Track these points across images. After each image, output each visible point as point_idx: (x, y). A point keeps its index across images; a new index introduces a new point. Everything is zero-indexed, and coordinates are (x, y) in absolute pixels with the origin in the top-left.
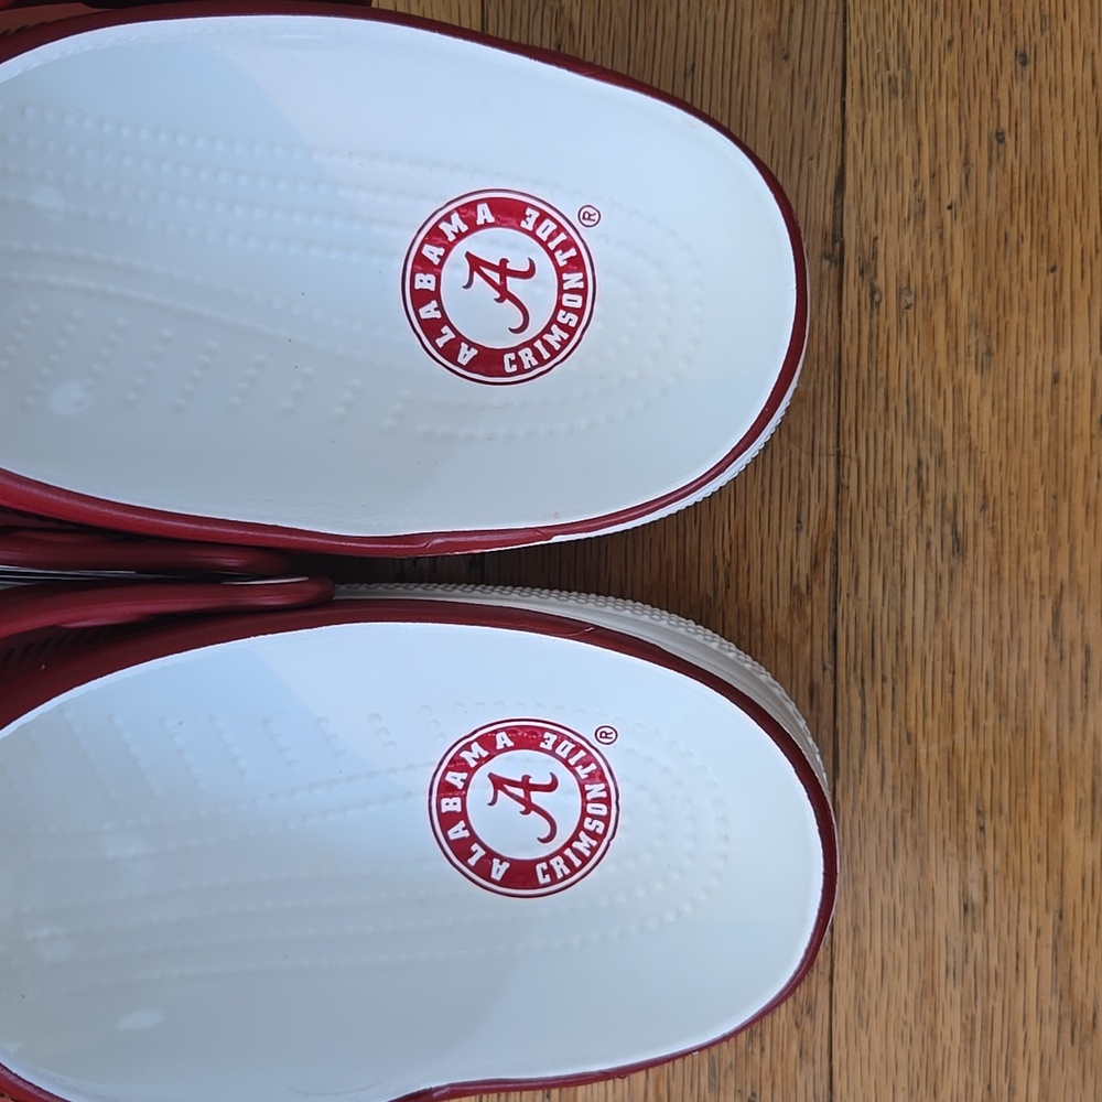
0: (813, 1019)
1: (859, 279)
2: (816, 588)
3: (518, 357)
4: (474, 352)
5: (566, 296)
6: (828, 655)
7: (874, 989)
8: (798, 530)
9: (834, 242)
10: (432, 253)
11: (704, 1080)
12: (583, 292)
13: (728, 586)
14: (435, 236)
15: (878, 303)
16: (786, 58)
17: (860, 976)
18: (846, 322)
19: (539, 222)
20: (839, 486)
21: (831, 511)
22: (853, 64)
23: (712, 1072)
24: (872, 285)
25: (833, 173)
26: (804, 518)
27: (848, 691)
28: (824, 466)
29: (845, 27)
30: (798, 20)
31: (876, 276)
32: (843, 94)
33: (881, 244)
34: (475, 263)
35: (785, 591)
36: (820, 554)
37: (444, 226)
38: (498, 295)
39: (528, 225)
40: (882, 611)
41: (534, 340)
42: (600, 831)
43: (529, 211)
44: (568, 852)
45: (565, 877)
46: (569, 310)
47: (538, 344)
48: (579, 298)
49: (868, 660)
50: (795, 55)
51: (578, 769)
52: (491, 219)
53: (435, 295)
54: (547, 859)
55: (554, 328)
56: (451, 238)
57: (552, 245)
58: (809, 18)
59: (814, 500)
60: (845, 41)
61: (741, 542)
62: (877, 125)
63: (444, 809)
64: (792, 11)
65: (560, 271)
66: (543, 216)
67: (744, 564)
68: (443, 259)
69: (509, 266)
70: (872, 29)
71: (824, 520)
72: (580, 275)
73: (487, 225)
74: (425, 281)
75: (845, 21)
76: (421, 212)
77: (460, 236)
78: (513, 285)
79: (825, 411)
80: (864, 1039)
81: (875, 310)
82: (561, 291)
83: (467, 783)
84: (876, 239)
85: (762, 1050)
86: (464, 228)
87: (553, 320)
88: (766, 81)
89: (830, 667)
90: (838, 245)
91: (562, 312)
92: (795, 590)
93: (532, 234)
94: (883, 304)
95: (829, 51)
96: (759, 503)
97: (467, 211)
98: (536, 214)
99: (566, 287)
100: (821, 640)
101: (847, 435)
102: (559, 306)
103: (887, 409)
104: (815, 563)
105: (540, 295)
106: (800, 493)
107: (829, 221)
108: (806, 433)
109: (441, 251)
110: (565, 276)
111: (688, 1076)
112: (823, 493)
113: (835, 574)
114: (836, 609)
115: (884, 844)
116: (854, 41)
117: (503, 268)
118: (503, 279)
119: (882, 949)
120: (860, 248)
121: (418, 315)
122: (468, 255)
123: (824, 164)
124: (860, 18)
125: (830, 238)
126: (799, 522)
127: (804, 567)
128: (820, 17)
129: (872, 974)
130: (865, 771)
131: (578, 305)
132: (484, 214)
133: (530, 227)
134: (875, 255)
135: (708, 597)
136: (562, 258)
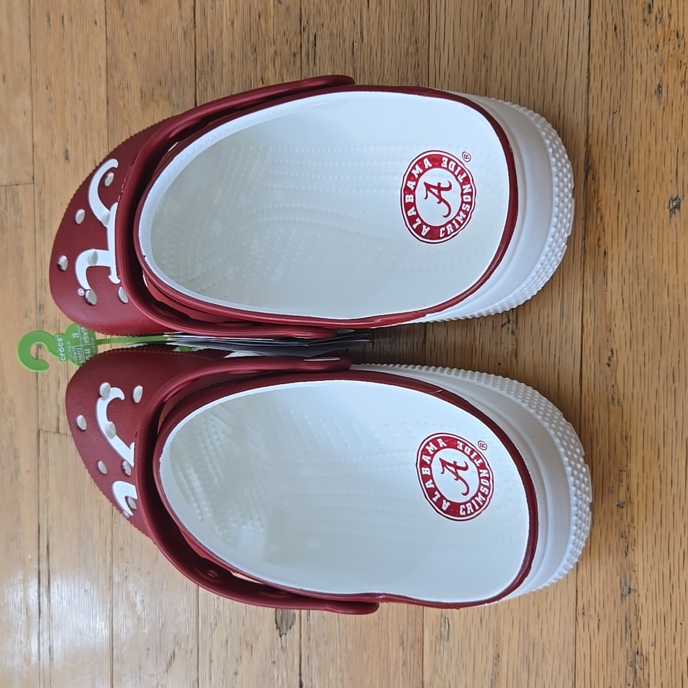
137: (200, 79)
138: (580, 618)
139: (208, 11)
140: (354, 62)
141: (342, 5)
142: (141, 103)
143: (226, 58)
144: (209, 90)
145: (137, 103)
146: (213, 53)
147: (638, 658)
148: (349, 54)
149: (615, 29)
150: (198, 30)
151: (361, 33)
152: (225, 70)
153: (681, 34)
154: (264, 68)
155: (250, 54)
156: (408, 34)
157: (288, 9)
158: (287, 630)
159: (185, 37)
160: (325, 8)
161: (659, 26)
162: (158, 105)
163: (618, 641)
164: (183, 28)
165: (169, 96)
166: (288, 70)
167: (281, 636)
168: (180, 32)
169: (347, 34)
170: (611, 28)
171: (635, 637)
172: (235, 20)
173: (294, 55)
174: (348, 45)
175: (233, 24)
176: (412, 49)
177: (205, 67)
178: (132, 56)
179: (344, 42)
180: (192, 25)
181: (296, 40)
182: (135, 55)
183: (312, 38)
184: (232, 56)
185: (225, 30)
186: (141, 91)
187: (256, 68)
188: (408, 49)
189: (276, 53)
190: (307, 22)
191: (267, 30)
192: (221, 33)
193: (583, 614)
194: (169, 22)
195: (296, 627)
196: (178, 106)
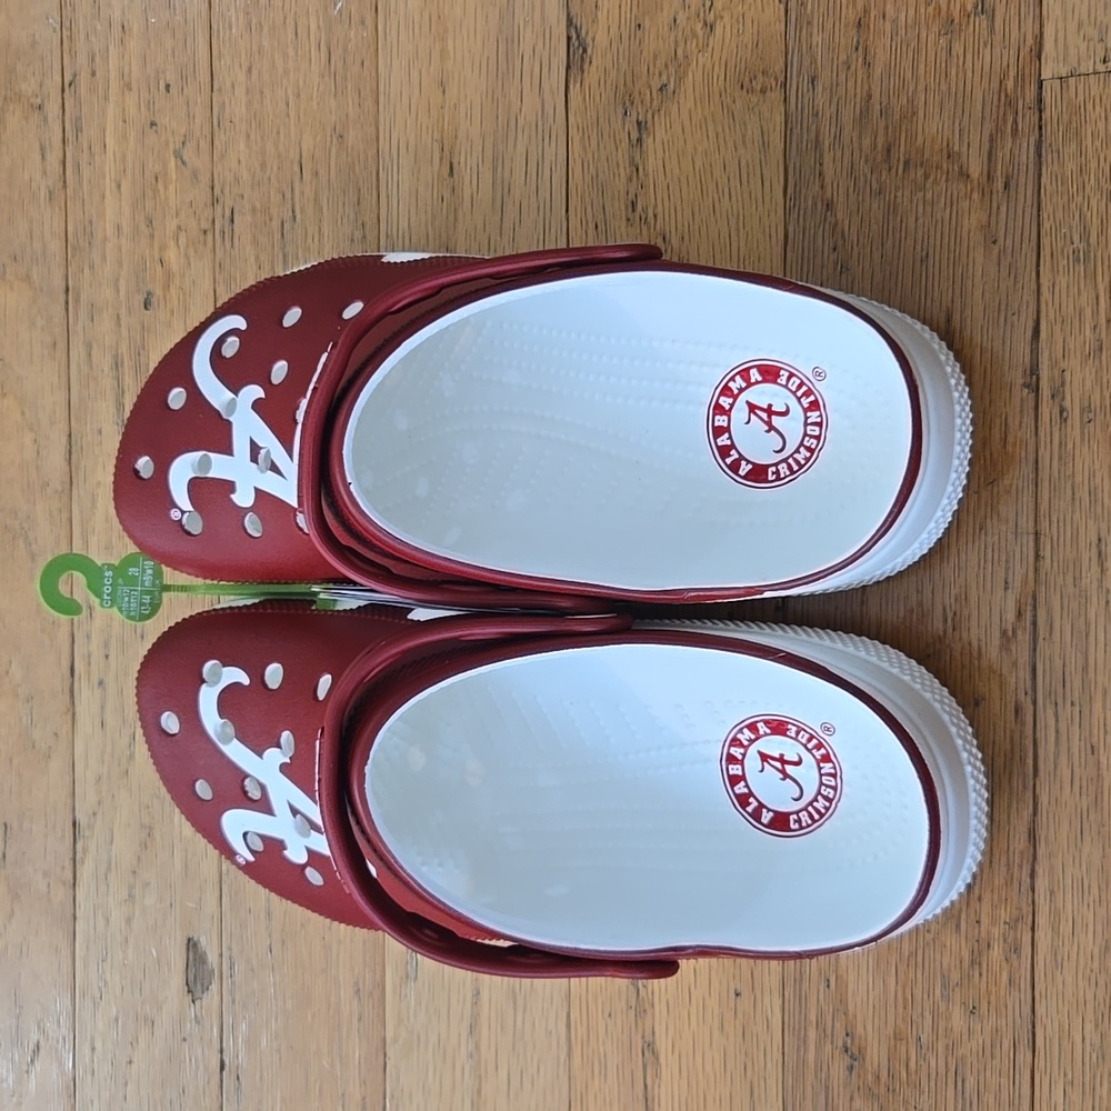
0: (1019, 957)
1: (1051, 402)
2: (1019, 633)
3: (778, 470)
4: (750, 466)
5: (809, 428)
6: (1029, 683)
7: (1066, 941)
8: (1006, 589)
9: (1032, 374)
10: (725, 402)
11: (938, 992)
12: (819, 424)
13: (954, 629)
14: (726, 391)
15: (1066, 420)
16: (995, 242)
17: (1055, 928)
18: (1042, 434)
19: (789, 379)
20: (1037, 556)
21: (1031, 575)
22: (1045, 241)
23: (944, 986)
24: (1061, 406)
25: (1030, 324)
26: (1010, 580)
27: (1045, 711)
28: (1025, 542)
29: (1039, 215)
30: (1003, 215)
31: (1063, 399)
32: (1038, 265)
33: (1068, 374)
34: (752, 408)
35: (997, 634)
36: (1023, 607)
37: (731, 384)
38: (767, 428)
39: (783, 380)
40: (1071, 653)
41: (788, 458)
42: (831, 796)
43: (782, 372)
44: (810, 809)
45: (809, 826)
46: (811, 436)
47: (790, 461)
48: (817, 429)
49: (1060, 689)
50: (1001, 241)
51: (814, 751)
52: (760, 379)
53: (727, 429)
54: (797, 813)
55: (802, 449)
56: (736, 392)
57: (799, 394)
58: (1012, 210)
59: (1018, 566)
60: (1039, 225)
61: (963, 597)
62: (1064, 285)
63: (731, 772)
64: (998, 208)
65: (805, 411)
66: (791, 375)
67: (965, 612)
68: (732, 405)
69: (773, 409)
70: (1059, 215)
71: (1025, 582)
72: (818, 413)
73: (757, 382)
74: (721, 421)
75: (1039, 211)
76: (716, 377)
77: (741, 390)
78: (776, 421)
79: (1025, 499)
80: (1059, 978)
81: (1063, 425)
82: (806, 424)
83: (744, 755)
84: (1063, 371)
85: (980, 975)
86: (744, 385)
87: (801, 444)
88: (980, 259)
89: (1029, 692)
90: (1034, 377)
91: (807, 438)
92: (1004, 633)
93: (786, 386)
94: (1069, 422)
95: (1026, 233)
96: (976, 568)
97: (745, 374)
98: (787, 374)
99: (809, 421)
100: (1024, 674)
101: (1042, 518)
102: (805, 435)
103: (1073, 499)
104: (1019, 614)
105: (792, 427)
106: (1007, 562)
107: (1027, 359)
108: (1012, 516)
109: (731, 400)
110: (809, 414)
111: (926, 986)
112: (1025, 562)
113: (1034, 624)
114: (1035, 649)
115: (1073, 830)
116: (1046, 225)
117: (769, 411)
118: (769, 417)
119: (1073, 911)
120: (1052, 379)
121: (716, 443)
122: (748, 402)
123: (1023, 319)
124: (1050, 208)
125: (1028, 372)
126: (1006, 583)
127: (1011, 616)
128: (1020, 212)
129: (1066, 928)
130: (1058, 773)
131: (817, 433)
132: (755, 375)
133: (784, 383)
134: (1063, 384)
135: (940, 638)
136: (806, 402)
137: (73, 256)
139: (84, 165)
140: (285, 247)
141: (268, 173)
143: (110, 232)
144: (86, 271)
146: (91, 222)
148: (277, 236)
149: (596, 227)
150: (70, 191)
151: (293, 211)
152: (109, 245)
153: (667, 238)
154: (163, 248)
155: (143, 227)
156: (352, 216)
157: (195, 175)
158: (203, 992)
159: (50, 199)
160: (245, 175)
161: (644, 228)
162: (12, 289)
164: (48, 187)
165: (28, 278)
166: (196, 252)
167: (193, 1002)
168: (43, 193)
169: (274, 211)
170: (592, 226)
172: (123, 181)
173: (205, 232)
174: (276, 224)
175: (119, 186)
176: (358, 235)
177: (81, 241)
179: (271, 220)
180: (62, 184)
181: (208, 212)
183: (228, 213)
184: (119, 228)
185: (108, 194)
187: (152, 246)
188: (353, 235)
189: (179, 228)
190: (222, 192)
191: (166, 198)
192: (104, 196)
194: (27, 177)
195: (214, 987)
196: (41, 290)
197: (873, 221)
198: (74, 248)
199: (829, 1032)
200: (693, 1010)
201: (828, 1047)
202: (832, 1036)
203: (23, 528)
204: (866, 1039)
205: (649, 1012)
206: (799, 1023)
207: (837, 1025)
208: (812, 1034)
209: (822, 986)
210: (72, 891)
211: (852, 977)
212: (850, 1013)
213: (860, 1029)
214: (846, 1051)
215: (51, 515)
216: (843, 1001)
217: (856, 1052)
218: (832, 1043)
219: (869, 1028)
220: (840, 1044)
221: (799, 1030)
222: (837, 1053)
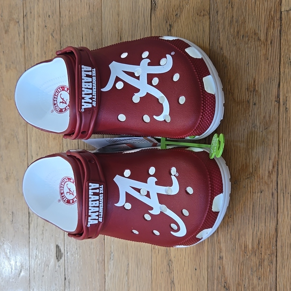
0: (272, 264)
1: (283, 106)
2: (273, 172)
6: (276, 187)
7: (286, 261)
8: (270, 159)
9: (278, 98)
11: (250, 273)
13: (255, 171)
15: (287, 111)
16: (268, 59)
17: (282, 257)
18: (280, 115)
20: (279, 151)
21: (277, 156)
22: (282, 59)
23: (251, 271)
24: (286, 107)
25: (278, 83)
26: (271, 157)
27: (280, 195)
28: (275, 146)
29: (280, 51)
30: (270, 51)
31: (287, 105)
32: (280, 66)
33: (288, 98)
35: (267, 173)
36: (275, 165)
40: (288, 178)
49: (285, 189)
50: (269, 59)
58: (272, 50)
59: (273, 153)
60: (280, 54)
61: (258, 161)
62: (287, 72)
64: (269, 49)
67: (258, 166)
70: (286, 51)
71: (275, 158)
75: (280, 50)
79: (275, 134)
80: (284, 271)
81: (287, 113)
84: (287, 97)
85: (262, 269)
88: (263, 64)
89: (276, 189)
90: (278, 99)
92: (269, 172)
94: (288, 111)
95: (277, 57)
96: (261, 153)
100: (275, 184)
101: (280, 140)
103: (289, 134)
104: (273, 167)
106: (270, 152)
107: (276, 94)
108: (271, 138)
111: (246, 271)
112: (275, 152)
113: (278, 170)
114: (278, 177)
115: (288, 230)
116: (282, 54)
119: (288, 252)
120: (283, 99)
123: (275, 81)
124: (283, 49)
125: (277, 97)
126: (270, 158)
127: (271, 167)
128: (275, 50)
129: (285, 257)
130: (284, 213)
134: (287, 101)
135: (251, 173)
137: (27, 62)
138: (153, 250)
139: (29, 38)
141: (74, 40)
142: (6, 70)
143: (36, 56)
145: (4, 69)
146: (31, 53)
147: (170, 262)
150: (26, 44)
155: (44, 55)
157: (56, 39)
158: (60, 259)
159: (21, 47)
160: (69, 40)
162: (12, 71)
163: (164, 256)
164: (20, 44)
165: (16, 68)
167: (58, 261)
168: (19, 45)
171: (169, 255)
172: (39, 42)
175: (38, 43)
177: (29, 58)
178: (2, 52)
180: (23, 43)
182: (4, 52)
185: (35, 45)
186: (6, 65)
190: (63, 45)
191: (49, 47)
192: (34, 46)
193: (154, 248)
194: (15, 41)
195: (63, 258)
196: (19, 71)
197: (233, 53)
198: (27, 60)
199: (220, 282)
200: (184, 273)
201: (220, 286)
202: (221, 282)
203: (16, 135)
204: (230, 284)
205: (172, 273)
206: (212, 279)
207: (222, 280)
208: (215, 281)
209: (218, 269)
210: (29, 231)
211: (226, 267)
212: (226, 277)
213: (228, 281)
214: (225, 287)
215: (22, 132)
216: (224, 274)
217: (227, 287)
218: (221, 284)
219: (231, 281)
220: (223, 285)
221: (212, 280)
222: (222, 288)
